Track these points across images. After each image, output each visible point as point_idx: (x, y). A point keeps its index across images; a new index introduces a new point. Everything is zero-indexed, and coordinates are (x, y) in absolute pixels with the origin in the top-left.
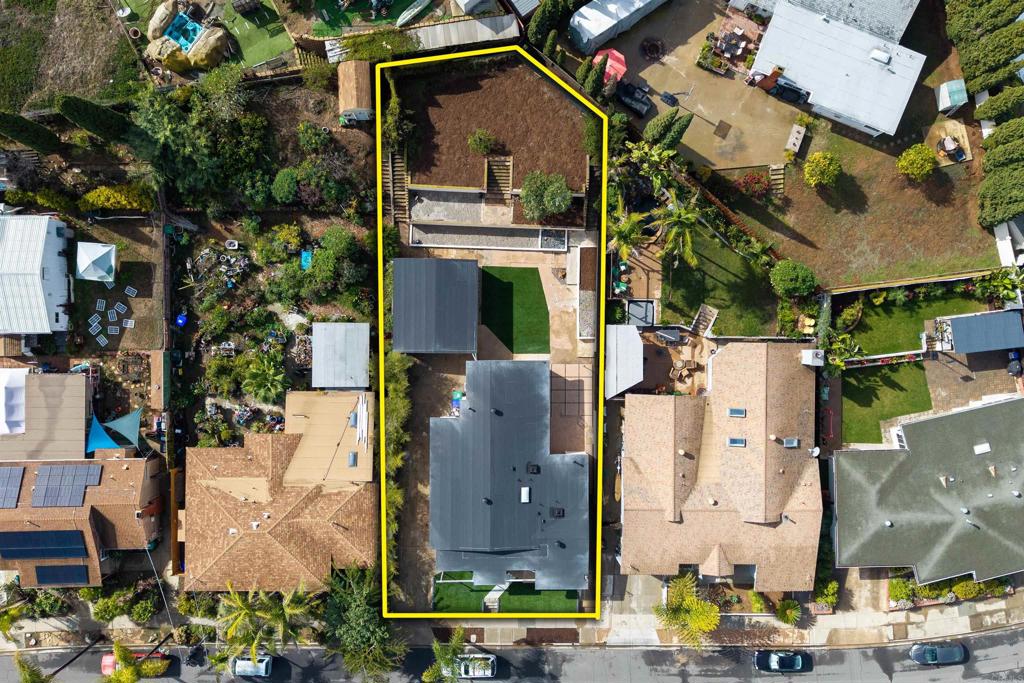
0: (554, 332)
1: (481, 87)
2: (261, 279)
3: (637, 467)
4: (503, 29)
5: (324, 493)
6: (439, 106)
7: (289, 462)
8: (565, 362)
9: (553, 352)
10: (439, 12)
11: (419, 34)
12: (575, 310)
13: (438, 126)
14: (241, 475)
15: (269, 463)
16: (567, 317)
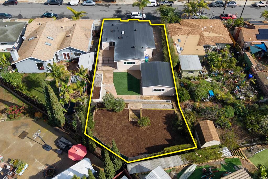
0: (112, 78)
1: (146, 149)
2: (226, 90)
3: (86, 36)
4: (136, 167)
5: (186, 35)
6: (167, 140)
7: (199, 40)
8: (108, 70)
9: (112, 72)
10: (174, 173)
11: (183, 162)
12: (103, 83)
13: (166, 132)
14: (213, 37)
15: (206, 39)
16: (106, 82)
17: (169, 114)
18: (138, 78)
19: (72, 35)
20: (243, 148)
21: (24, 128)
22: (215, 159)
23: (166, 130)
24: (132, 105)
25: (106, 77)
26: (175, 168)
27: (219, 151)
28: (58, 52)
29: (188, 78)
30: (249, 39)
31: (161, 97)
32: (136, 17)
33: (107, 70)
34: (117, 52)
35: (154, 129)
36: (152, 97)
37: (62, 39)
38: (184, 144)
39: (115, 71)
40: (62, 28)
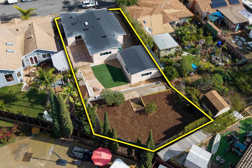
0: (91, 73)
1: (163, 133)
2: (204, 60)
3: (48, 34)
6: (178, 119)
8: (84, 66)
9: (90, 67)
11: (206, 135)
13: (173, 112)
15: (169, 16)
16: (88, 78)
17: (168, 94)
18: (119, 68)
19: (34, 36)
20: (247, 108)
21: (25, 150)
22: (232, 124)
23: (173, 111)
24: (127, 95)
25: (85, 73)
26: (203, 143)
27: (231, 117)
28: (24, 57)
29: (166, 57)
30: (206, 9)
31: (149, 80)
32: (88, 6)
33: (82, 66)
34: (89, 45)
35: (162, 113)
36: (141, 82)
37: (23, 42)
38: (200, 119)
39: (92, 65)
40: (17, 30)
